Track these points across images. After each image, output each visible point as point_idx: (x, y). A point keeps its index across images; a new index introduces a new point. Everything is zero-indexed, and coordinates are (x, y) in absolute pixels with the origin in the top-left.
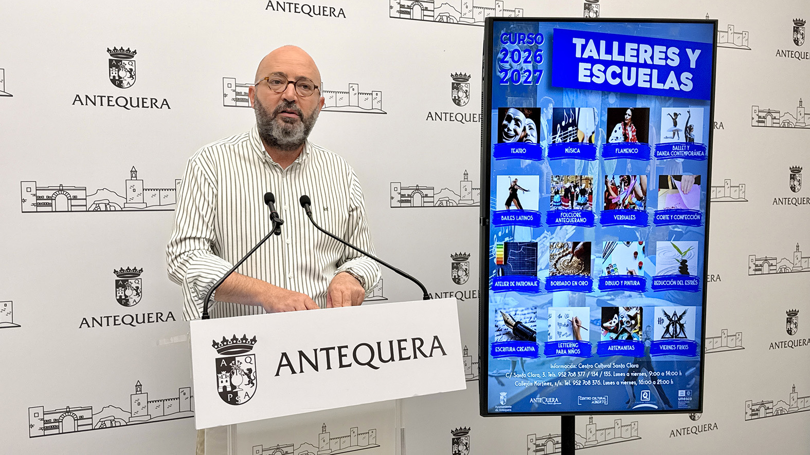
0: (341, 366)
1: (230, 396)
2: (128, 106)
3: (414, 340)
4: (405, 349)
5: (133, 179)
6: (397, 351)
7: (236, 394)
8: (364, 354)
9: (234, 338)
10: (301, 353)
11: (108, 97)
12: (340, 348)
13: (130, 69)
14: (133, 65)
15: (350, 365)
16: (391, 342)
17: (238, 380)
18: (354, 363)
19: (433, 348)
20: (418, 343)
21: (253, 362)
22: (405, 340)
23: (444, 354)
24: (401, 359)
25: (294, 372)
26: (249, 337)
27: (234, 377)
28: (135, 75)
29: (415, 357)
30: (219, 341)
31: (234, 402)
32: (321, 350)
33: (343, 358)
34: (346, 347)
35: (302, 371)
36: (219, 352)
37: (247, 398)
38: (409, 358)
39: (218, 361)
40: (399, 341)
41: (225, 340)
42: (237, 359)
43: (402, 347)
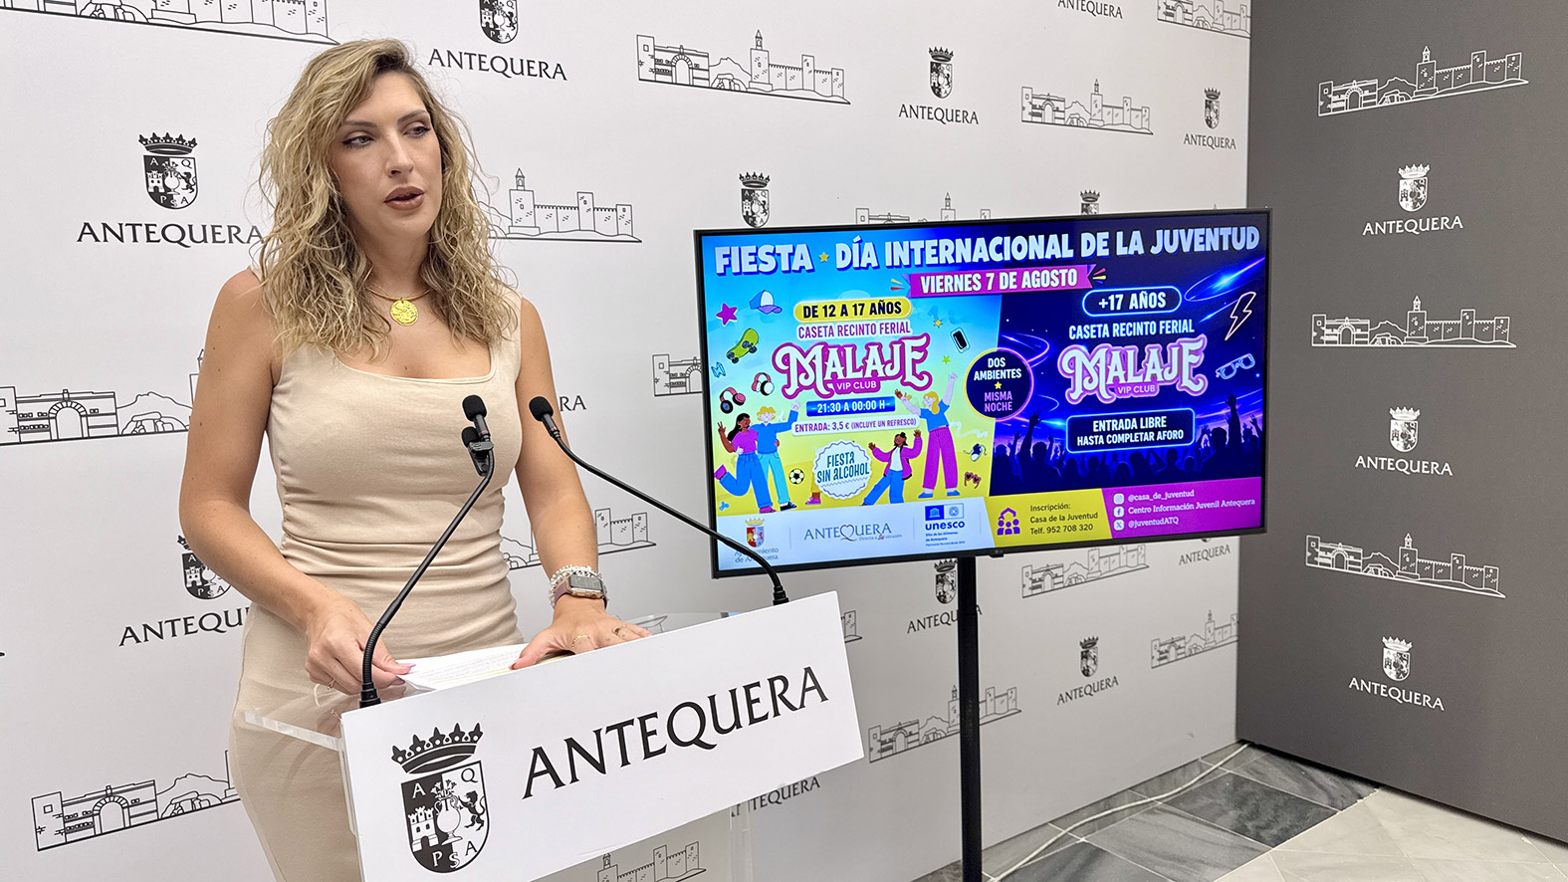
0: (647, 754)
1: (437, 855)
3: (772, 681)
4: (758, 700)
6: (745, 706)
7: (448, 850)
8: (687, 724)
9: (437, 735)
10: (571, 744)
12: (643, 720)
15: (663, 750)
16: (733, 692)
17: (452, 819)
18: (671, 744)
19: (805, 690)
20: (779, 686)
21: (477, 777)
22: (757, 684)
23: (824, 698)
24: (752, 720)
25: (559, 783)
26: (467, 729)
29: (777, 713)
31: (446, 866)
32: (608, 730)
33: (650, 738)
34: (654, 715)
35: (574, 779)
36: (407, 769)
37: (472, 853)
38: (765, 717)
39: (407, 788)
40: (747, 688)
41: (417, 743)
42: (445, 777)
43: (752, 698)
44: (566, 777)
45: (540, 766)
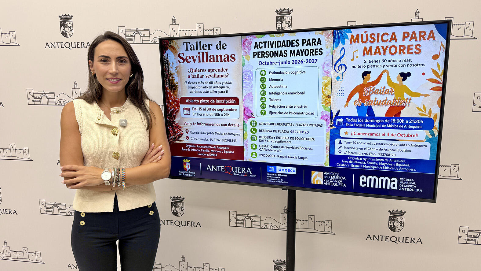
2: (71, 47)
5: (75, 88)
11: (61, 43)
13: (70, 26)
14: (72, 24)
28: (73, 29)
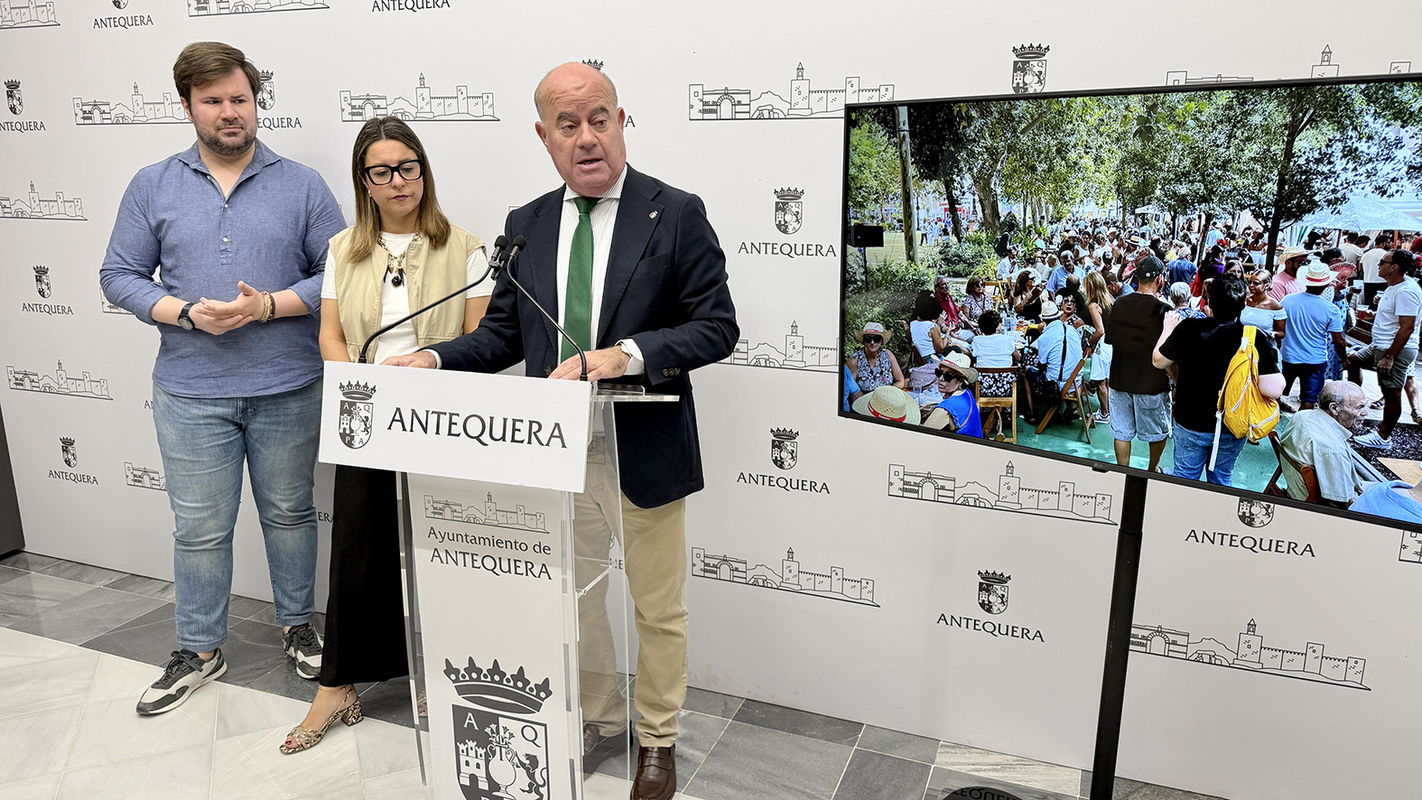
0: (450, 434)
1: (348, 438)
3: (531, 422)
4: (519, 430)
6: (510, 432)
7: (352, 438)
8: (474, 427)
9: (358, 384)
10: (414, 412)
12: (451, 415)
15: (458, 435)
16: (505, 420)
17: (357, 425)
18: (463, 433)
19: (552, 436)
20: (535, 427)
21: (370, 411)
22: (522, 421)
23: (564, 446)
24: (513, 440)
25: (404, 430)
26: (370, 386)
27: (353, 421)
29: (529, 442)
30: (345, 384)
31: (350, 445)
32: (433, 412)
33: (453, 426)
34: (458, 415)
35: (411, 430)
36: (344, 394)
37: (361, 444)
38: (522, 442)
39: (343, 403)
40: (514, 421)
41: (350, 384)
42: (358, 405)
43: (516, 427)
44: (408, 428)
45: (398, 417)
